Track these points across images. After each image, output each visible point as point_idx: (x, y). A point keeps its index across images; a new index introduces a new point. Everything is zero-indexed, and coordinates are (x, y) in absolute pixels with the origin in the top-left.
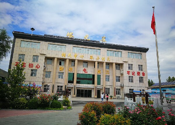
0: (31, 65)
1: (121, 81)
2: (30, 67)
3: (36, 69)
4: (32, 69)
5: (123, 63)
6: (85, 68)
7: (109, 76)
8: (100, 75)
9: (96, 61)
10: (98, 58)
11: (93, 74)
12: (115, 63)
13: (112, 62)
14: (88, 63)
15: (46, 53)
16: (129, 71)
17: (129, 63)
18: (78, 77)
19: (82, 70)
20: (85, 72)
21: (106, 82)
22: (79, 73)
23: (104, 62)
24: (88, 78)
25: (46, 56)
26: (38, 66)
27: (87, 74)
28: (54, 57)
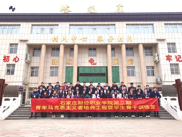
0: (6, 58)
1: (156, 74)
2: (5, 61)
3: (14, 63)
4: (8, 63)
5: (157, 42)
6: (92, 58)
7: (134, 67)
8: (119, 67)
9: (108, 43)
10: (111, 38)
11: (106, 66)
12: (142, 43)
13: (137, 43)
14: (97, 49)
15: (28, 39)
16: (170, 55)
17: (168, 42)
18: (81, 73)
19: (88, 61)
20: (92, 64)
21: (129, 77)
22: (82, 66)
23: (122, 44)
24: (97, 73)
25: (28, 43)
26: (17, 59)
27: (97, 67)
28: (41, 43)
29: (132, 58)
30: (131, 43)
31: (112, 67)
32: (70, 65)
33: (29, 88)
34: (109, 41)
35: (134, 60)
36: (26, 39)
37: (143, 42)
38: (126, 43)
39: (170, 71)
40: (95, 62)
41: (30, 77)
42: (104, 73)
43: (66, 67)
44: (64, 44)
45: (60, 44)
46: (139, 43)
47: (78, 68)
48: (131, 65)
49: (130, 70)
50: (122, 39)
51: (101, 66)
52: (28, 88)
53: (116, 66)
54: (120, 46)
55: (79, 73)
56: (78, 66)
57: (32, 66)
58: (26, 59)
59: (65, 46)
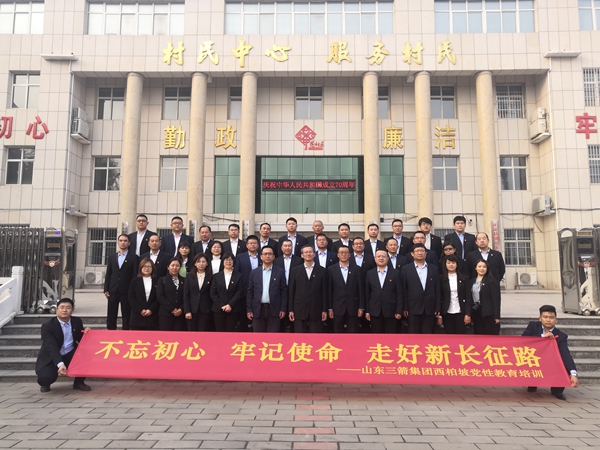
0: (3, 123)
3: (30, 141)
4: (9, 142)
5: (544, 67)
6: (309, 123)
7: (457, 157)
8: (402, 156)
9: (366, 69)
10: (378, 49)
11: (360, 154)
12: (491, 71)
13: (473, 69)
14: (325, 94)
15: (77, 55)
16: (590, 114)
17: (589, 65)
18: (267, 178)
19: (292, 136)
20: (309, 145)
21: (437, 193)
22: (271, 154)
23: (416, 74)
24: (326, 178)
25: (76, 68)
26: (40, 127)
27: (324, 157)
28: (122, 70)
29: (453, 123)
30: (452, 68)
31: (381, 156)
32: (230, 152)
33: (89, 229)
34: (372, 61)
35: (456, 133)
36: (67, 54)
37: (496, 67)
38: (432, 68)
39: (588, 171)
40: (317, 139)
41: (90, 191)
42: (351, 178)
43: (216, 157)
44: (206, 74)
45: (193, 73)
46: (478, 68)
47: (258, 160)
48: (447, 152)
49: (444, 168)
50: (419, 54)
51: (339, 154)
52: (86, 230)
53: (395, 153)
54: (410, 80)
55: (263, 178)
56: (258, 154)
57: (97, 152)
58: (73, 127)
59: (210, 81)
